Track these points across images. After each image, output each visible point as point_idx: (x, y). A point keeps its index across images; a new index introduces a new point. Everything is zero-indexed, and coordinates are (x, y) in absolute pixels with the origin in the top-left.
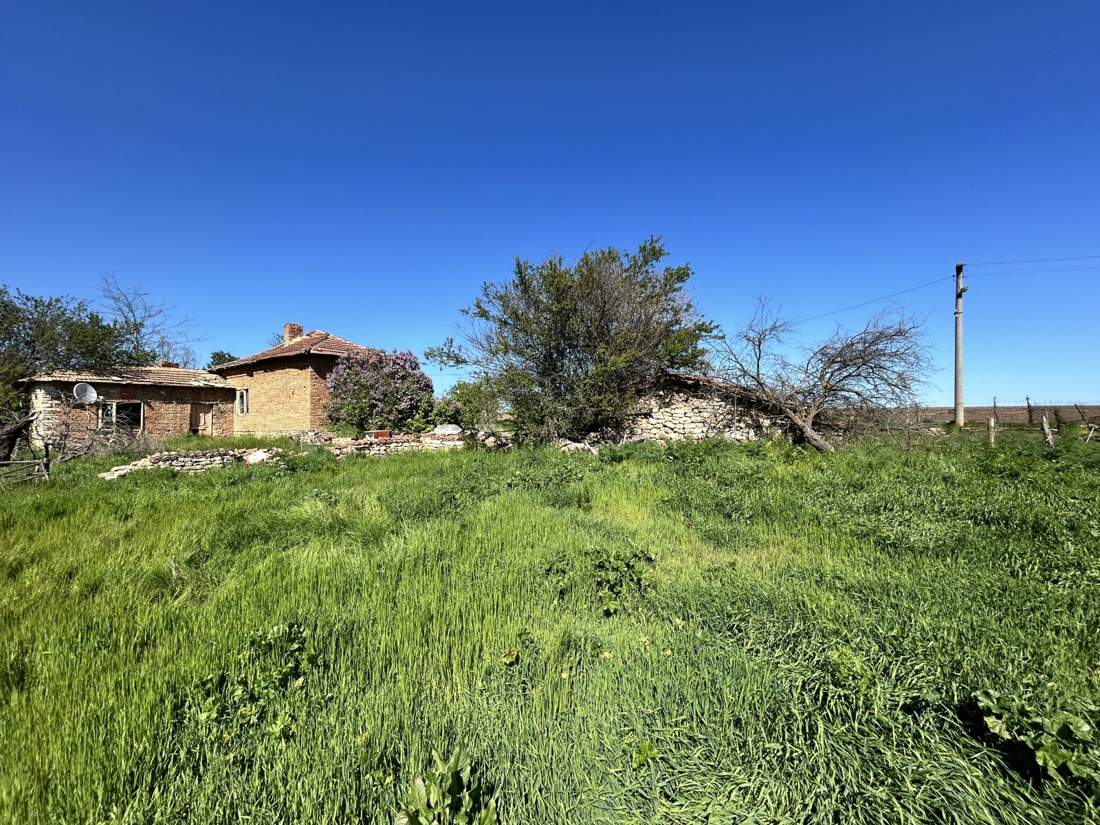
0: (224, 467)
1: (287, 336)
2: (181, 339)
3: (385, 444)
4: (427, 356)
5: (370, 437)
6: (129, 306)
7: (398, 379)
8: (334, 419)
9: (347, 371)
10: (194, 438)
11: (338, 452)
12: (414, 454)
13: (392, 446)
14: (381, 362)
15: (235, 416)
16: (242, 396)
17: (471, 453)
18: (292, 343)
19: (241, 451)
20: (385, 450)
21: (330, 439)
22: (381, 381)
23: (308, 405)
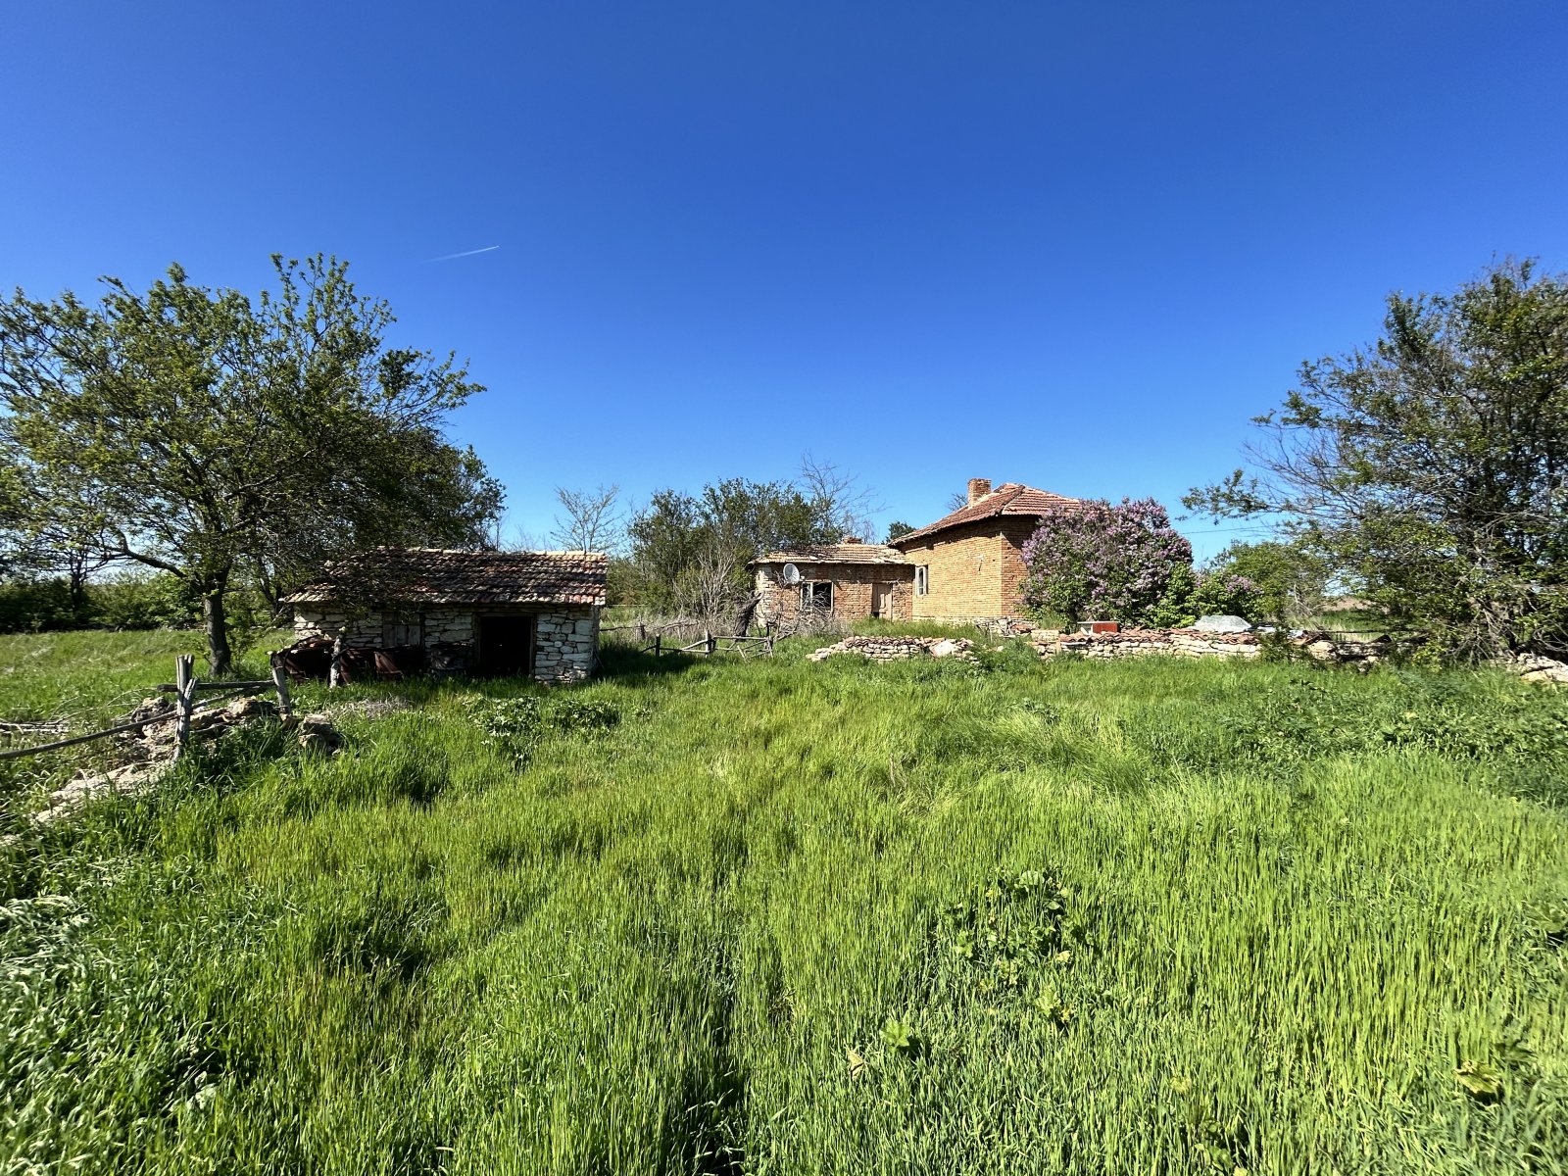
0: (910, 658)
1: (970, 495)
2: (863, 512)
3: (1112, 642)
4: (1188, 503)
5: (1087, 630)
6: (821, 482)
7: (1131, 544)
8: (1034, 604)
9: (1052, 535)
10: (875, 622)
11: (1042, 649)
12: (1162, 661)
13: (1123, 645)
14: (1102, 519)
15: (914, 597)
16: (921, 574)
17: (1276, 668)
18: (977, 504)
19: (927, 640)
20: (1112, 651)
21: (1029, 631)
22: (1103, 548)
23: (999, 583)
